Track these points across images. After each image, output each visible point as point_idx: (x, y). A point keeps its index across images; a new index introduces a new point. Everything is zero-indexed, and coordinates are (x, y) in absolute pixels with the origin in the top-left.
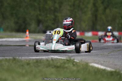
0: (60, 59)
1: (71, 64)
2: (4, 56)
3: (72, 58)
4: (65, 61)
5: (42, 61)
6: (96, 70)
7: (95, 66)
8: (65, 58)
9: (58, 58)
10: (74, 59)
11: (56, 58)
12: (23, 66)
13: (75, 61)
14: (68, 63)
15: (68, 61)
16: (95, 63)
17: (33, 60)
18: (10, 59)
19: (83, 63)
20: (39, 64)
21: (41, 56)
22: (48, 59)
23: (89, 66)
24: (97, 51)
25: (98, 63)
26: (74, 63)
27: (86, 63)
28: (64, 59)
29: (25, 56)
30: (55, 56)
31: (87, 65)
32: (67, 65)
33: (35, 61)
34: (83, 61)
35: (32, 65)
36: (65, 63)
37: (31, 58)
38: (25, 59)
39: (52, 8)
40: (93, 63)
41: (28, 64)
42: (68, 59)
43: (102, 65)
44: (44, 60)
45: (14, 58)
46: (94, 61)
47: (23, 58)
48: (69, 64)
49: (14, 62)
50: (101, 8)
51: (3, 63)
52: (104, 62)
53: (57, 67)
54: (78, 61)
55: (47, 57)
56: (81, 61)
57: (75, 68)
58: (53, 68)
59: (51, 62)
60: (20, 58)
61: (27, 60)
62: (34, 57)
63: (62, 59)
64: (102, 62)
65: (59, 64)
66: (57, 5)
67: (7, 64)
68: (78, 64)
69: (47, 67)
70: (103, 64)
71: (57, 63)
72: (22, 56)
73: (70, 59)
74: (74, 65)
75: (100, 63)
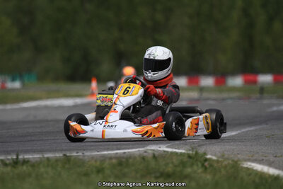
0: (172, 153)
1: (200, 165)
2: (41, 151)
3: (201, 150)
4: (185, 159)
5: (131, 161)
6: (257, 180)
7: (255, 168)
8: (183, 151)
9: (168, 152)
10: (205, 154)
11: (165, 151)
13: (209, 156)
14: (192, 165)
15: (194, 158)
16: (255, 161)
17: (111, 158)
18: (57, 160)
19: (226, 163)
20: (126, 170)
21: (129, 149)
22: (145, 154)
23: (242, 168)
25: (263, 160)
26: (206, 164)
27: (233, 161)
28: (181, 154)
29: (90, 150)
30: (161, 146)
31: (235, 165)
32: (189, 170)
33: (114, 161)
34: (226, 156)
35: (107, 172)
36: (183, 164)
37: (105, 153)
38: (93, 158)
40: (249, 160)
41: (100, 171)
42: (191, 152)
43: (270, 164)
44: (135, 158)
45: (64, 155)
46: (252, 156)
47: (88, 154)
48: (195, 167)
49: (67, 166)
51: (42, 170)
52: (276, 157)
54: (214, 158)
55: (140, 149)
56: (223, 156)
57: (209, 177)
58: (157, 178)
59: (153, 164)
60: (80, 154)
61: (96, 161)
62: (113, 150)
63: (176, 153)
64: (272, 159)
65: (170, 169)
67: (49, 170)
68: (215, 165)
69: (143, 176)
70: (273, 162)
71: (167, 165)
72: (84, 150)
73: (197, 153)
74: (206, 168)
75: (266, 160)
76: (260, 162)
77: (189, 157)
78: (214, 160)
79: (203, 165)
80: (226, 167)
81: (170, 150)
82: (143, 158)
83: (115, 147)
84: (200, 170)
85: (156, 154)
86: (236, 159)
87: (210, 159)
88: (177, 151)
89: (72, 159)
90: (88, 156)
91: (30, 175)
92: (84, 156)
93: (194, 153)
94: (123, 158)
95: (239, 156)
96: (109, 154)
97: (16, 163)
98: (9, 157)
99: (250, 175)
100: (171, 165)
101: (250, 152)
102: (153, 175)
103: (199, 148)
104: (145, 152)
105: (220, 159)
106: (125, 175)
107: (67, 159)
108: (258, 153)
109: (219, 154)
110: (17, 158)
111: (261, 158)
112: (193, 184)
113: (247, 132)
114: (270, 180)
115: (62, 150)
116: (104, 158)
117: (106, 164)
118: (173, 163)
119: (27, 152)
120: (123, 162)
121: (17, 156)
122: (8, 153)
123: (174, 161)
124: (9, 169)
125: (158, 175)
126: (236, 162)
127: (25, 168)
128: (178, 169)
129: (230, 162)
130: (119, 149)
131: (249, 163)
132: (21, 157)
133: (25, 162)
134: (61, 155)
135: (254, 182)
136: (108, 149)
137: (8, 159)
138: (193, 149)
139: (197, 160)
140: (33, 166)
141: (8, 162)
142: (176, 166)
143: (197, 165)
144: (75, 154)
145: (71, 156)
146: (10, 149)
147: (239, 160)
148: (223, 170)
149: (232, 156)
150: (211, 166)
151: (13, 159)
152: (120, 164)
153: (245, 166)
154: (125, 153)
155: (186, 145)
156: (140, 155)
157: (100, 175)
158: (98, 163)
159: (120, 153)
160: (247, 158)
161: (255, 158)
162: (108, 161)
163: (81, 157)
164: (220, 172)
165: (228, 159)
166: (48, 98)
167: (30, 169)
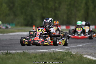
0: (60, 51)
1: (69, 56)
2: (16, 50)
3: (70, 51)
4: (64, 54)
5: (46, 54)
6: (89, 61)
7: (88, 57)
8: (64, 51)
9: (58, 51)
11: (57, 51)
12: (31, 58)
13: (72, 53)
15: (67, 53)
17: (39, 53)
18: (21, 53)
20: (44, 57)
21: (45, 50)
22: (51, 52)
23: (84, 57)
24: (89, 43)
25: (91, 55)
27: (81, 55)
28: (63, 52)
30: (56, 49)
31: (81, 56)
32: (65, 57)
33: (40, 54)
34: (78, 53)
35: (38, 57)
36: (64, 55)
38: (33, 52)
39: (53, 7)
40: (86, 55)
41: (35, 57)
42: (66, 51)
43: (93, 56)
44: (47, 53)
45: (23, 51)
46: (87, 53)
47: (31, 51)
48: (68, 57)
49: (24, 55)
50: (91, 7)
51: (16, 56)
53: (58, 59)
54: (74, 53)
55: (49, 50)
57: (72, 60)
58: (54, 60)
59: (53, 55)
60: (29, 51)
61: (34, 54)
63: (61, 52)
64: (94, 54)
65: (59, 57)
66: (57, 5)
67: (18, 56)
68: (74, 56)
69: (50, 59)
70: (94, 55)
71: (58, 55)
72: (30, 50)
73: (68, 52)
74: (71, 57)
75: (92, 55)
76: (90, 55)
77: (66, 53)
78: (74, 54)
79: (70, 56)
80: (78, 57)
81: (59, 50)
82: (50, 53)
83: (40, 49)
84: (69, 58)
85: (55, 52)
86: (81, 54)
87: (73, 54)
88: (61, 51)
89: (26, 53)
90: (31, 52)
91: (11, 58)
92: (30, 52)
93: (67, 52)
94: (43, 53)
95: (83, 53)
96: (38, 51)
97: (7, 54)
98: (5, 52)
99: (86, 59)
100: (59, 56)
101: (86, 52)
102: (53, 59)
103: (69, 50)
104: (51, 51)
105: (76, 54)
106: (43, 59)
107: (24, 53)
108: (89, 52)
109: (76, 52)
110: (7, 52)
111: (90, 54)
112: (67, 62)
113: (85, 45)
114: (93, 61)
115: (22, 50)
116: (37, 53)
117: (37, 55)
118: (60, 55)
119: (11, 50)
120: (43, 54)
121: (7, 51)
122: (4, 50)
123: (61, 54)
124: (4, 56)
125: (55, 59)
126: (82, 55)
127: (10, 55)
128: (62, 57)
129: (80, 55)
130: (42, 50)
131: (86, 56)
132: (8, 52)
133: (10, 53)
134: (22, 51)
135: (87, 62)
136: (38, 50)
137: (4, 52)
138: (67, 50)
139: (68, 54)
140: (13, 55)
141: (4, 53)
142: (61, 56)
143: (68, 56)
144: (27, 51)
145: (25, 52)
146: (5, 49)
147: (83, 54)
148: (77, 58)
149: (80, 53)
150: (73, 56)
151: (6, 52)
152: (42, 55)
153: (84, 56)
154: (44, 51)
155: (65, 49)
156: (49, 52)
157: (35, 59)
158: (35, 54)
159: (42, 51)
160: (85, 54)
161: (88, 54)
162: (38, 54)
163: (29, 52)
164: (76, 58)
165: (79, 54)
166: (18, 32)
167: (12, 56)
